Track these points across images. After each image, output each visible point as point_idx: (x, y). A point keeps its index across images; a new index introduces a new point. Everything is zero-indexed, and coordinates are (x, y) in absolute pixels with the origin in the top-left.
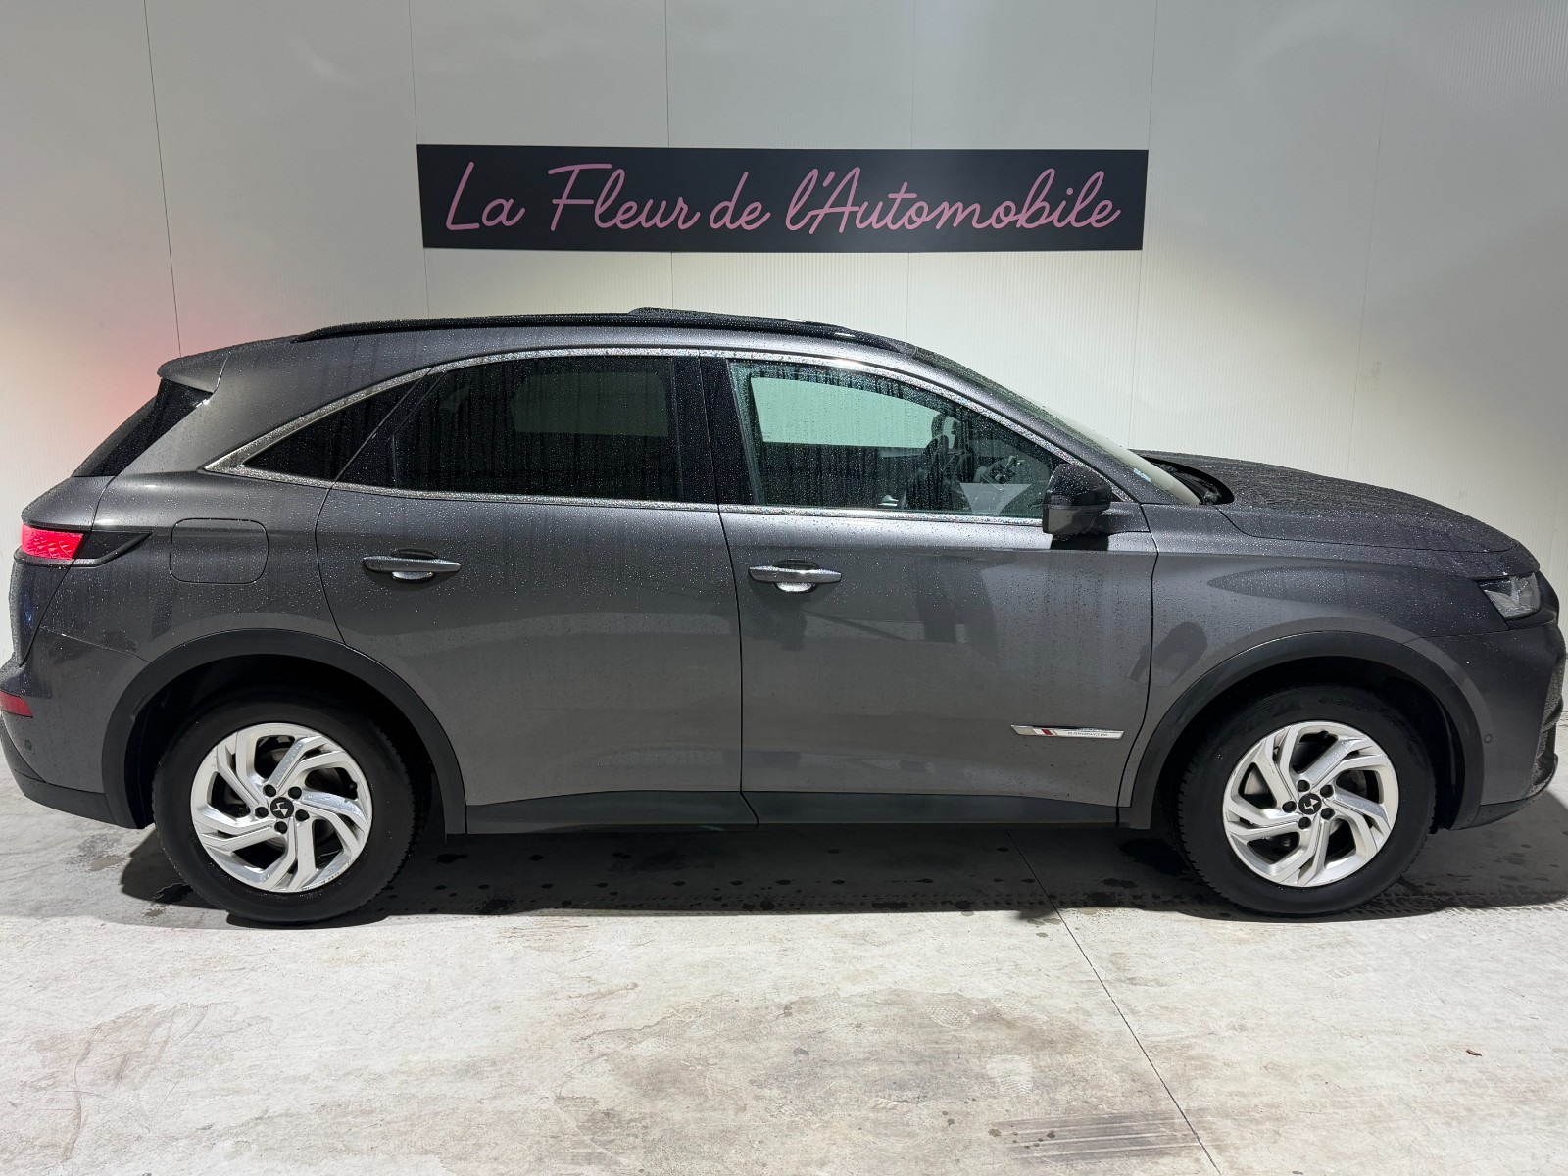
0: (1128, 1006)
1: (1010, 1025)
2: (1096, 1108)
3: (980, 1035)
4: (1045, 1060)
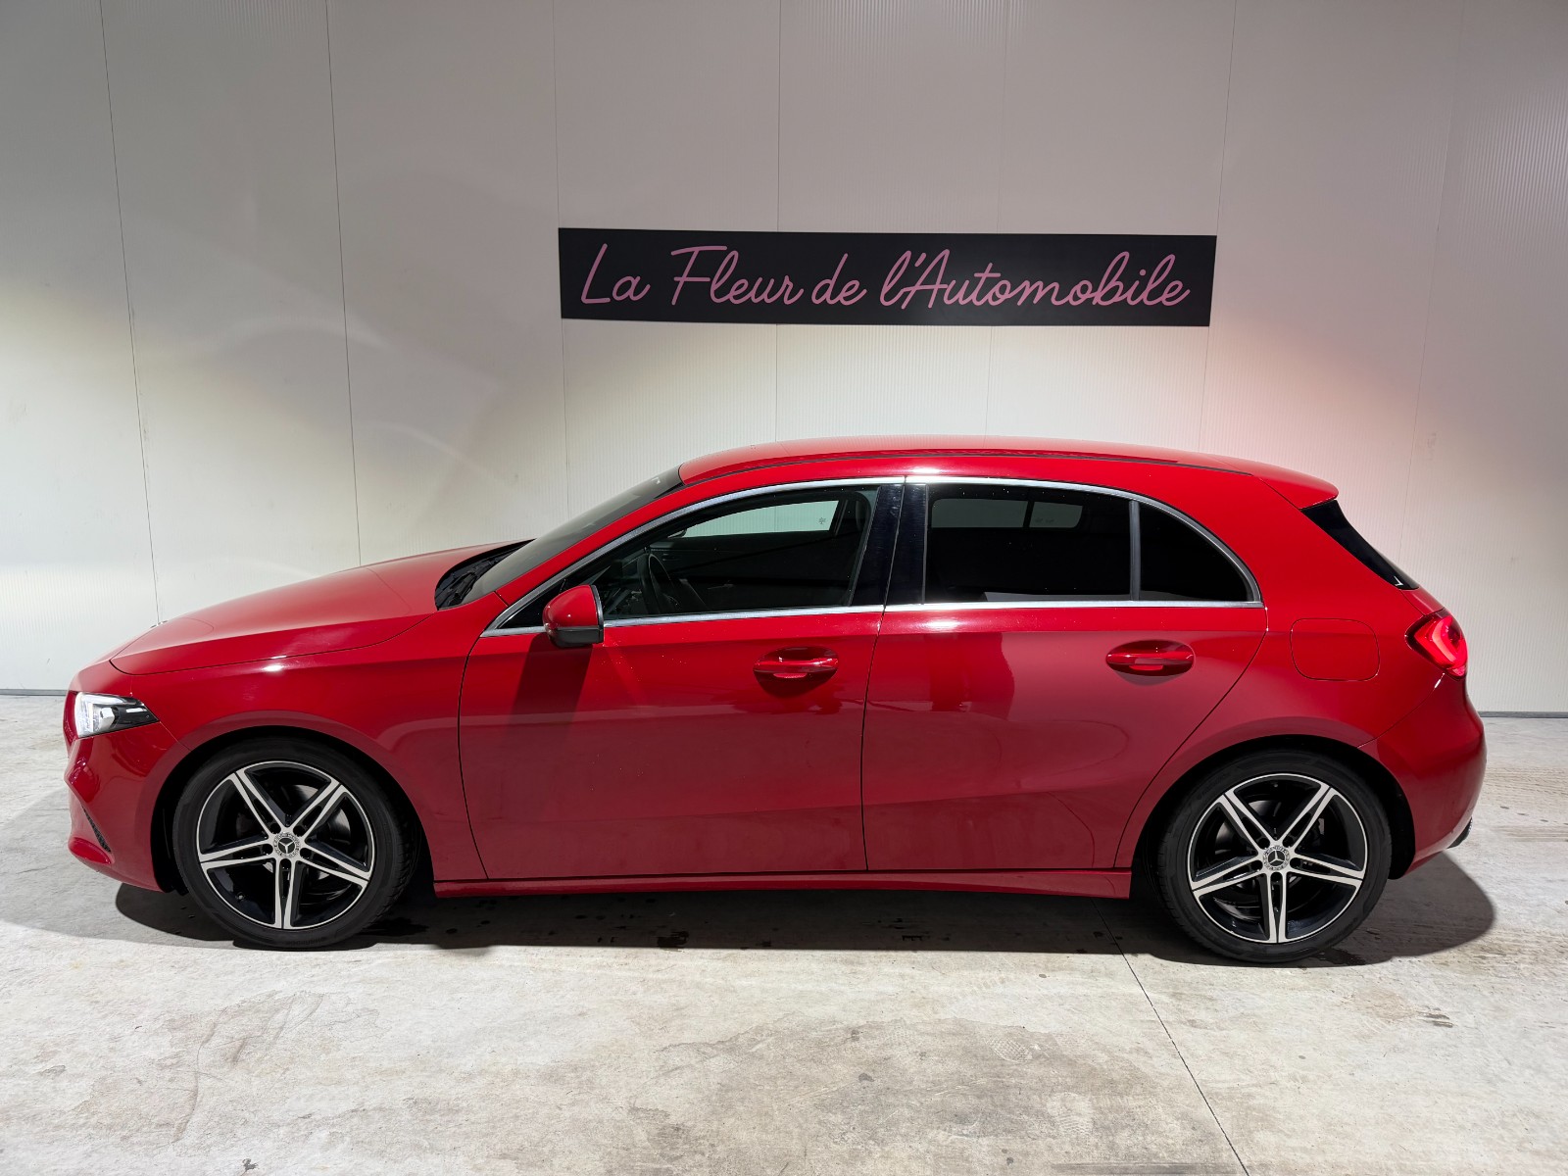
0: (1188, 1050)
1: (1071, 1063)
2: (1156, 1155)
3: (1041, 1071)
4: (1105, 1102)
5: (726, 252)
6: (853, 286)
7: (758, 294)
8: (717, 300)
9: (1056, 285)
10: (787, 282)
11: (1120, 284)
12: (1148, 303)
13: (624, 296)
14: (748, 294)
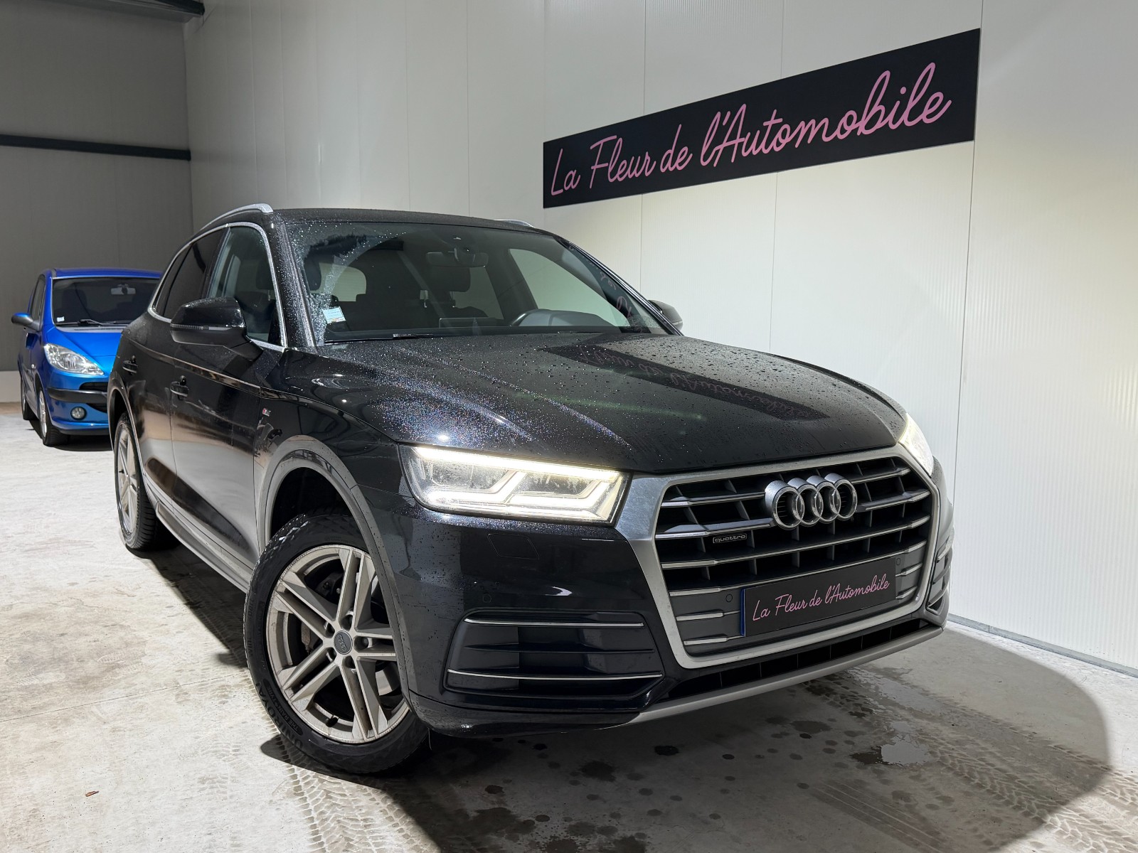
5: (616, 140)
6: (685, 151)
7: (631, 172)
8: (611, 180)
9: (826, 121)
10: (647, 157)
11: (882, 108)
12: (908, 124)
13: (569, 186)
14: (627, 172)
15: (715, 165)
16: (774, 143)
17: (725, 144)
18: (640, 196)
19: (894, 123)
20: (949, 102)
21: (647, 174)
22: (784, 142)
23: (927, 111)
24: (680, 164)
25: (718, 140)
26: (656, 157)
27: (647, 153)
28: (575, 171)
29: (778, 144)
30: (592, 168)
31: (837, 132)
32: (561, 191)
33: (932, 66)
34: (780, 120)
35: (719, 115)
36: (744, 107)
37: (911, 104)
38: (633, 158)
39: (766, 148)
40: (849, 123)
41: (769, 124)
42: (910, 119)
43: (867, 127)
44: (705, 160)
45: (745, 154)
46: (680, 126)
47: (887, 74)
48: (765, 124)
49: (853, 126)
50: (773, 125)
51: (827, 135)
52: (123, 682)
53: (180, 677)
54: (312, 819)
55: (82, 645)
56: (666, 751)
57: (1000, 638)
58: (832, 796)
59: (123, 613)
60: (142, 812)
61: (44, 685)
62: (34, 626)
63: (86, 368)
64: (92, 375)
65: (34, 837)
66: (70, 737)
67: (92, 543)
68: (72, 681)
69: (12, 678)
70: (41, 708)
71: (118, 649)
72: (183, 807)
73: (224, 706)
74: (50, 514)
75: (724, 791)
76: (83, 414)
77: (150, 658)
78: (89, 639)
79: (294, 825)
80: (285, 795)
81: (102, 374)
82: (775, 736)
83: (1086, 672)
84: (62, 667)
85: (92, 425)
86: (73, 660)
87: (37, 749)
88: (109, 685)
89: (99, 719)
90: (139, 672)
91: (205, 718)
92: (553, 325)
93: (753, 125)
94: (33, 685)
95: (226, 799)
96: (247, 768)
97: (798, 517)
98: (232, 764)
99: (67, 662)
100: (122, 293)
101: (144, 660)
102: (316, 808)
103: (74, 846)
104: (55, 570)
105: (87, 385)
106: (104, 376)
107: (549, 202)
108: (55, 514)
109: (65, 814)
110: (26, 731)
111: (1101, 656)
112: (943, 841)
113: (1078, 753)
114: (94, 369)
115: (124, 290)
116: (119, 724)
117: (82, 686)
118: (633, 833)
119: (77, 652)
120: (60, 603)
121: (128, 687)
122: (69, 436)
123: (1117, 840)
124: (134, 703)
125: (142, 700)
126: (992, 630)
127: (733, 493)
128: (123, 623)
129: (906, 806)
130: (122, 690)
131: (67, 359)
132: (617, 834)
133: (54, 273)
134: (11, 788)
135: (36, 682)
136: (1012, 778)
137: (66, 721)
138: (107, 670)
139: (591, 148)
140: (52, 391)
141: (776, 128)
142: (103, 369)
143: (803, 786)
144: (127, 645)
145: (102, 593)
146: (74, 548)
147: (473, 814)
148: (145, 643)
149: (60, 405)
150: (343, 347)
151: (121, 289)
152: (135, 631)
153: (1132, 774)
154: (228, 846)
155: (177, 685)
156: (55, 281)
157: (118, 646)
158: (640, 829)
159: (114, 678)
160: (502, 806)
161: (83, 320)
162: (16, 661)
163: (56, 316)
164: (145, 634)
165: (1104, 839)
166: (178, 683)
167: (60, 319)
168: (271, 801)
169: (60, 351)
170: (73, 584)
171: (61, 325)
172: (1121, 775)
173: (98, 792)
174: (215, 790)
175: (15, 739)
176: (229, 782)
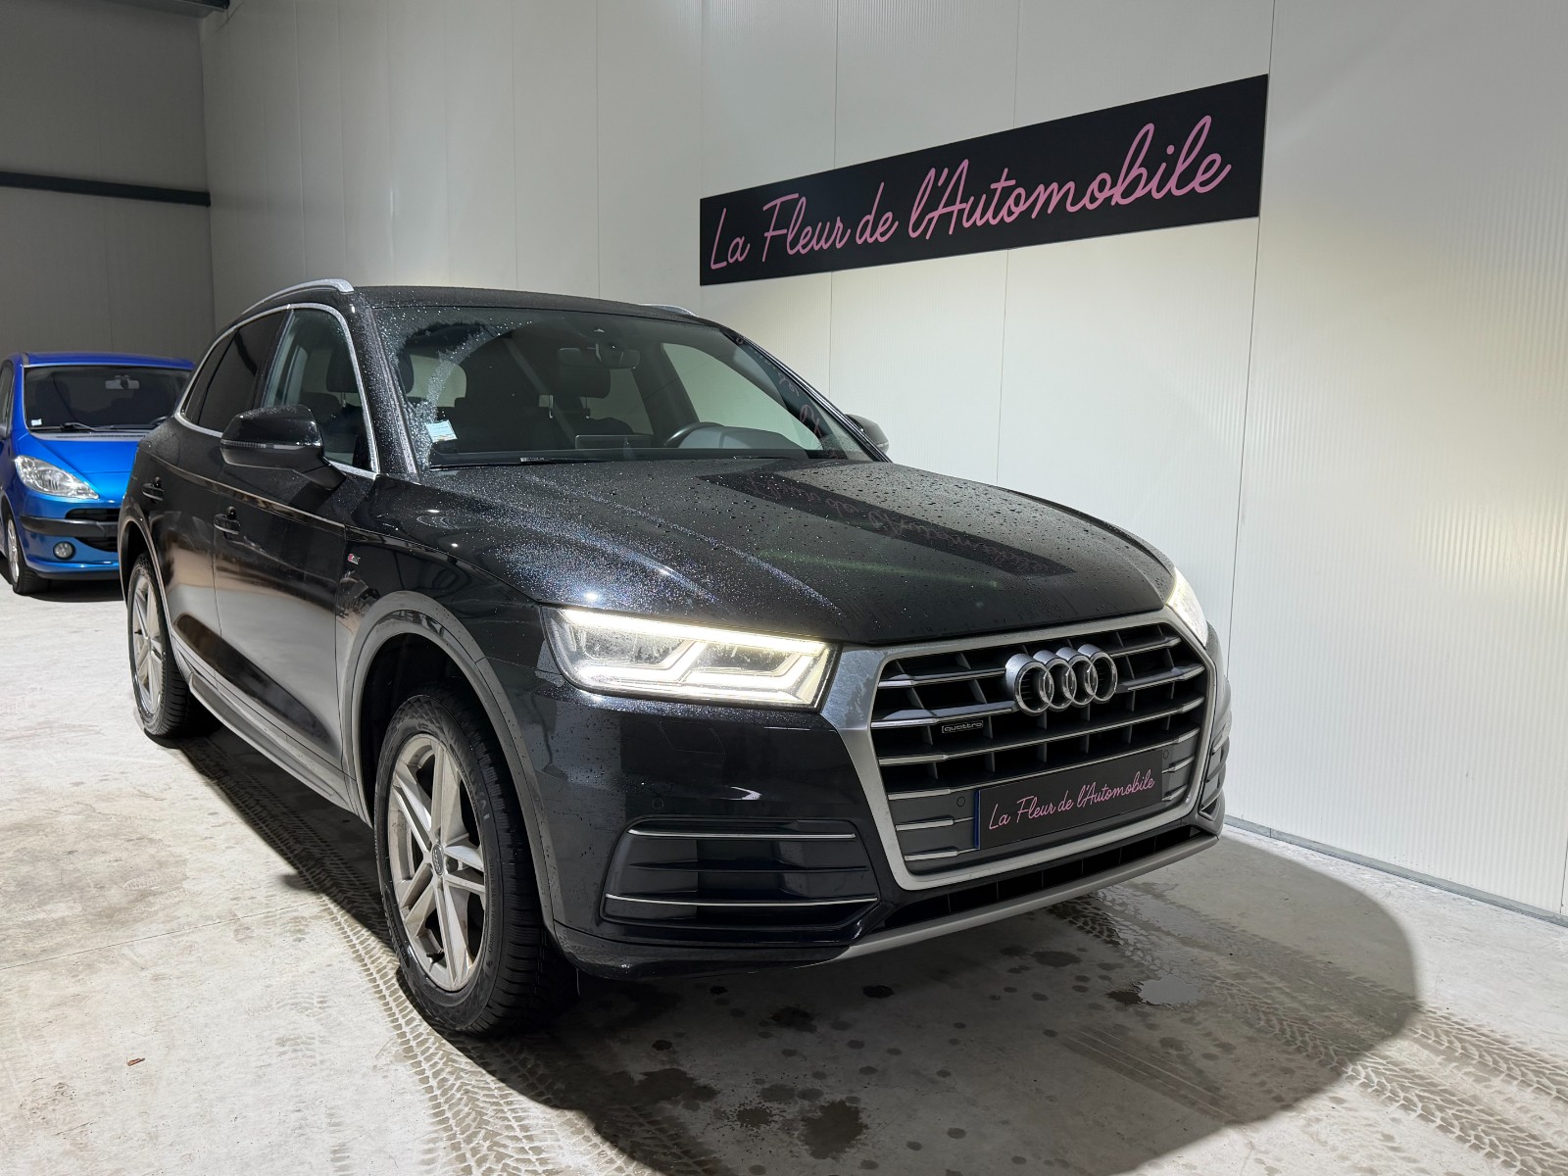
5: (798, 200)
6: (888, 218)
7: (818, 241)
8: (791, 252)
9: (1071, 185)
10: (839, 224)
11: (1144, 171)
12: (1177, 193)
13: (735, 258)
14: (812, 242)
15: (927, 238)
16: (1004, 212)
17: (941, 210)
18: (829, 274)
19: (1159, 190)
20: (1229, 167)
21: (838, 246)
22: (1017, 211)
23: (1200, 178)
24: (883, 234)
25: (931, 206)
26: (851, 224)
27: (839, 218)
28: (743, 238)
29: (1010, 213)
30: (766, 235)
31: (1086, 200)
32: (724, 264)
33: (1207, 120)
34: (1013, 182)
35: (932, 172)
36: (966, 163)
37: (1180, 168)
38: (820, 224)
39: (994, 217)
40: (1101, 188)
41: (999, 186)
42: (1178, 187)
43: (1125, 195)
44: (914, 231)
45: (966, 225)
46: (883, 184)
47: (1150, 127)
48: (993, 186)
49: (1107, 193)
50: (1003, 188)
51: (1073, 204)
52: (161, 914)
53: (237, 907)
54: (430, 1089)
55: (100, 865)
56: (878, 992)
57: (1284, 844)
58: (1087, 1046)
59: (151, 823)
60: (205, 1084)
61: (54, 920)
62: (32, 842)
63: (74, 489)
64: (82, 499)
65: (65, 1119)
66: (98, 988)
67: (98, 729)
68: (91, 914)
69: (9, 911)
70: (54, 950)
71: (150, 870)
72: (259, 1077)
73: (300, 945)
74: (34, 689)
75: (954, 1042)
76: (71, 551)
77: (194, 882)
78: (108, 858)
79: (408, 1097)
80: (392, 1059)
81: (96, 497)
82: (1013, 971)
83: (1389, 886)
84: (76, 895)
85: (82, 566)
86: (89, 887)
87: (53, 1006)
88: (143, 919)
89: (134, 963)
90: (182, 901)
91: (277, 960)
92: (724, 447)
93: (977, 187)
94: (38, 920)
95: (315, 1065)
96: (339, 1025)
97: (1045, 699)
98: (319, 1020)
99: (82, 889)
100: (121, 387)
101: (185, 885)
102: (436, 1075)
103: (119, 1131)
104: (51, 766)
105: (76, 512)
106: (99, 501)
107: (708, 277)
108: (41, 689)
109: (103, 1088)
110: (37, 980)
111: (1408, 866)
112: (1224, 1098)
113: (1383, 986)
114: (84, 491)
115: (124, 384)
116: (160, 970)
117: (105, 920)
118: (843, 1097)
119: (93, 875)
120: (64, 810)
121: (169, 921)
122: (50, 581)
123: (1432, 1092)
124: (179, 942)
125: (189, 938)
126: (1274, 834)
127: (966, 670)
128: (151, 836)
129: (1178, 1056)
130: (161, 926)
131: (48, 477)
132: (822, 1099)
133: (26, 359)
134: (26, 1056)
135: (42, 916)
136: (1304, 1021)
137: (90, 967)
138: (136, 900)
139: (765, 208)
140: (26, 520)
141: (1006, 192)
142: (98, 491)
143: (1051, 1033)
144: (161, 864)
145: (119, 796)
146: (74, 734)
147: (638, 1077)
148: (185, 861)
149: (38, 539)
150: (454, 473)
151: (119, 382)
152: (169, 846)
153: (1448, 1011)
154: (324, 1126)
155: (234, 918)
156: (27, 370)
157: (149, 867)
158: (851, 1091)
159: (149, 910)
160: (675, 1067)
161: (68, 424)
162: (12, 889)
163: (29, 418)
164: (183, 850)
165: (1417, 1092)
166: (235, 915)
167: (38, 422)
168: (375, 1067)
169: (37, 465)
170: (77, 784)
171: (37, 430)
172: (1435, 1013)
173: (143, 1060)
174: (300, 1054)
175: (23, 991)
176: (317, 1043)
